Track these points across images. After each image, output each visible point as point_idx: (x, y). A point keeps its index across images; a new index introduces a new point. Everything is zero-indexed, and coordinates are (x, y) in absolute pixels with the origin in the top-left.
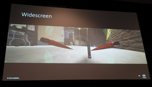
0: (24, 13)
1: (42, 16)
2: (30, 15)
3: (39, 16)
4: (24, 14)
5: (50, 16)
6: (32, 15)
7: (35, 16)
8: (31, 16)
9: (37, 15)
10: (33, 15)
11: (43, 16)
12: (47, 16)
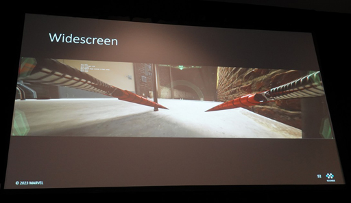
0: (55, 35)
1: (96, 41)
2: (69, 39)
3: (89, 41)
4: (54, 38)
5: (115, 42)
6: (73, 39)
7: (80, 41)
8: (71, 42)
9: (85, 40)
10: (76, 40)
11: (98, 41)
12: (106, 41)
